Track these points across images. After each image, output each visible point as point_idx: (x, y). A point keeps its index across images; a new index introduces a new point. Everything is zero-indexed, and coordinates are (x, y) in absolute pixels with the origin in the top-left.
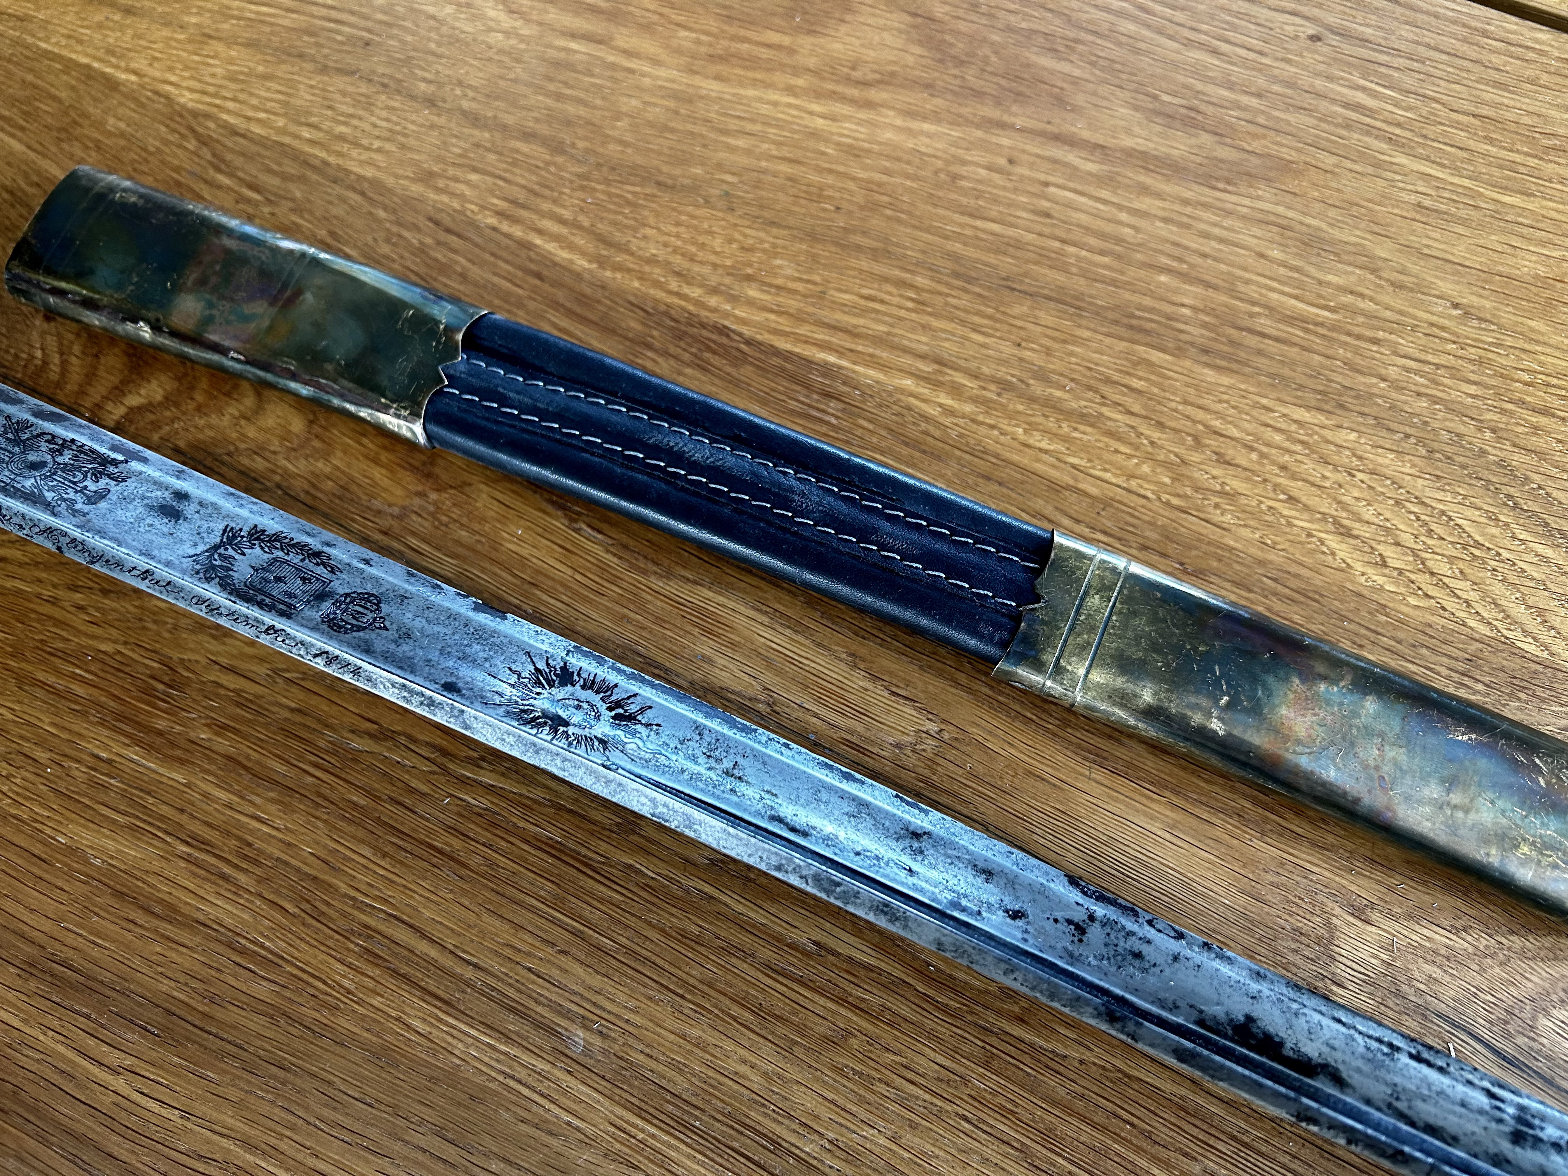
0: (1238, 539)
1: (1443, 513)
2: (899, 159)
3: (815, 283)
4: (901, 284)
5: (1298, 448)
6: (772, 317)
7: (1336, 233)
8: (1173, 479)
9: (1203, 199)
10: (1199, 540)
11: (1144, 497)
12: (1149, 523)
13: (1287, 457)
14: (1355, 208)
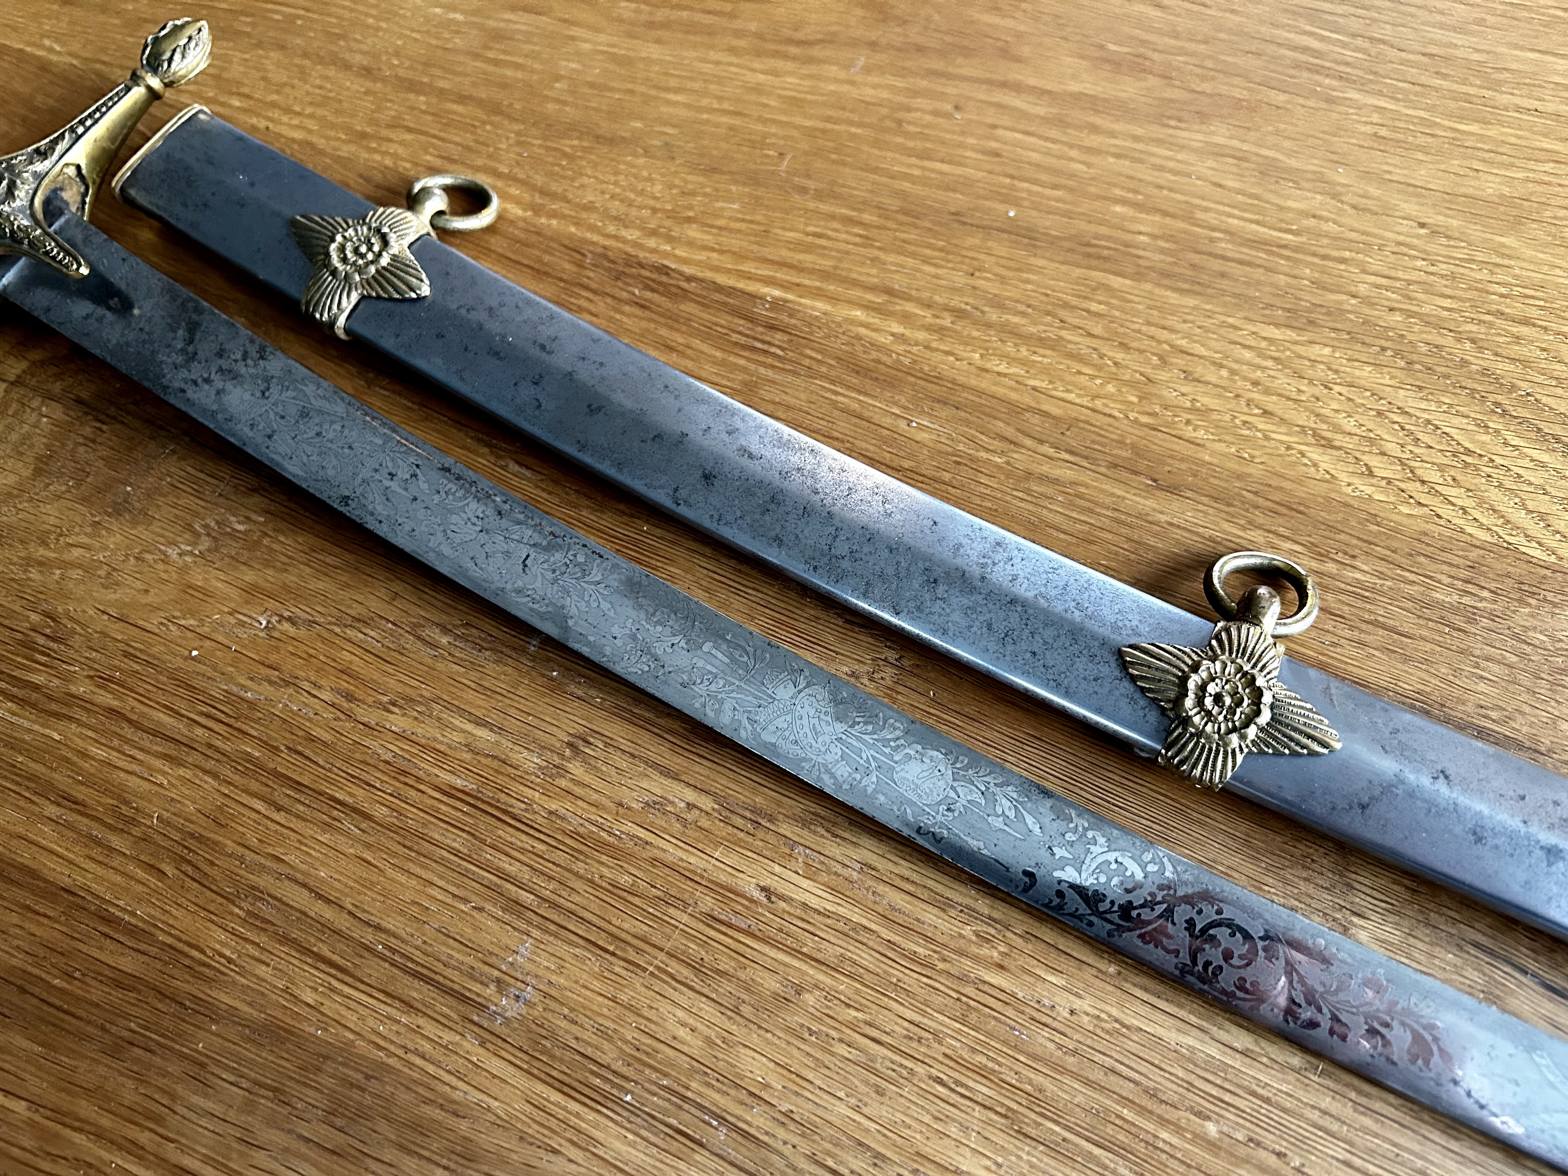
0: (1213, 453)
1: (1428, 422)
2: (843, 109)
3: (759, 223)
4: (848, 221)
5: (1270, 363)
6: (715, 255)
7: (1293, 163)
8: (1141, 398)
9: (1154, 136)
10: (1171, 457)
11: (1110, 416)
12: (1117, 442)
13: (1259, 373)
14: (1310, 140)
